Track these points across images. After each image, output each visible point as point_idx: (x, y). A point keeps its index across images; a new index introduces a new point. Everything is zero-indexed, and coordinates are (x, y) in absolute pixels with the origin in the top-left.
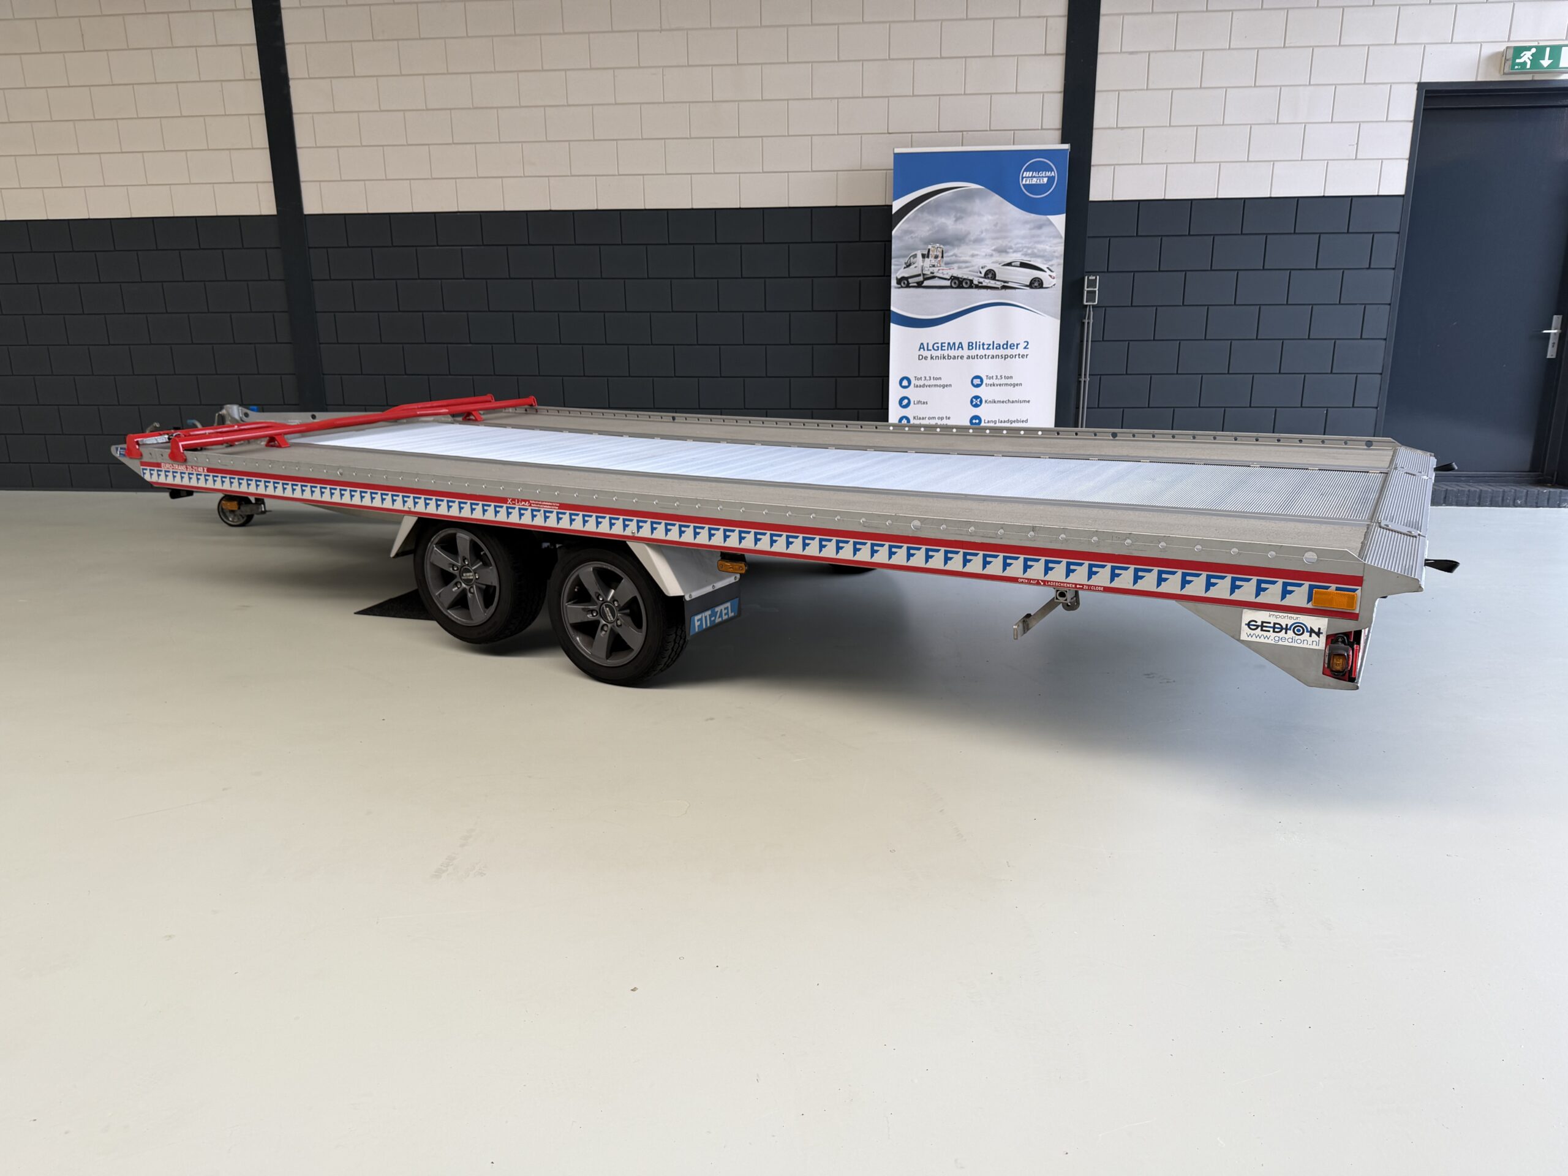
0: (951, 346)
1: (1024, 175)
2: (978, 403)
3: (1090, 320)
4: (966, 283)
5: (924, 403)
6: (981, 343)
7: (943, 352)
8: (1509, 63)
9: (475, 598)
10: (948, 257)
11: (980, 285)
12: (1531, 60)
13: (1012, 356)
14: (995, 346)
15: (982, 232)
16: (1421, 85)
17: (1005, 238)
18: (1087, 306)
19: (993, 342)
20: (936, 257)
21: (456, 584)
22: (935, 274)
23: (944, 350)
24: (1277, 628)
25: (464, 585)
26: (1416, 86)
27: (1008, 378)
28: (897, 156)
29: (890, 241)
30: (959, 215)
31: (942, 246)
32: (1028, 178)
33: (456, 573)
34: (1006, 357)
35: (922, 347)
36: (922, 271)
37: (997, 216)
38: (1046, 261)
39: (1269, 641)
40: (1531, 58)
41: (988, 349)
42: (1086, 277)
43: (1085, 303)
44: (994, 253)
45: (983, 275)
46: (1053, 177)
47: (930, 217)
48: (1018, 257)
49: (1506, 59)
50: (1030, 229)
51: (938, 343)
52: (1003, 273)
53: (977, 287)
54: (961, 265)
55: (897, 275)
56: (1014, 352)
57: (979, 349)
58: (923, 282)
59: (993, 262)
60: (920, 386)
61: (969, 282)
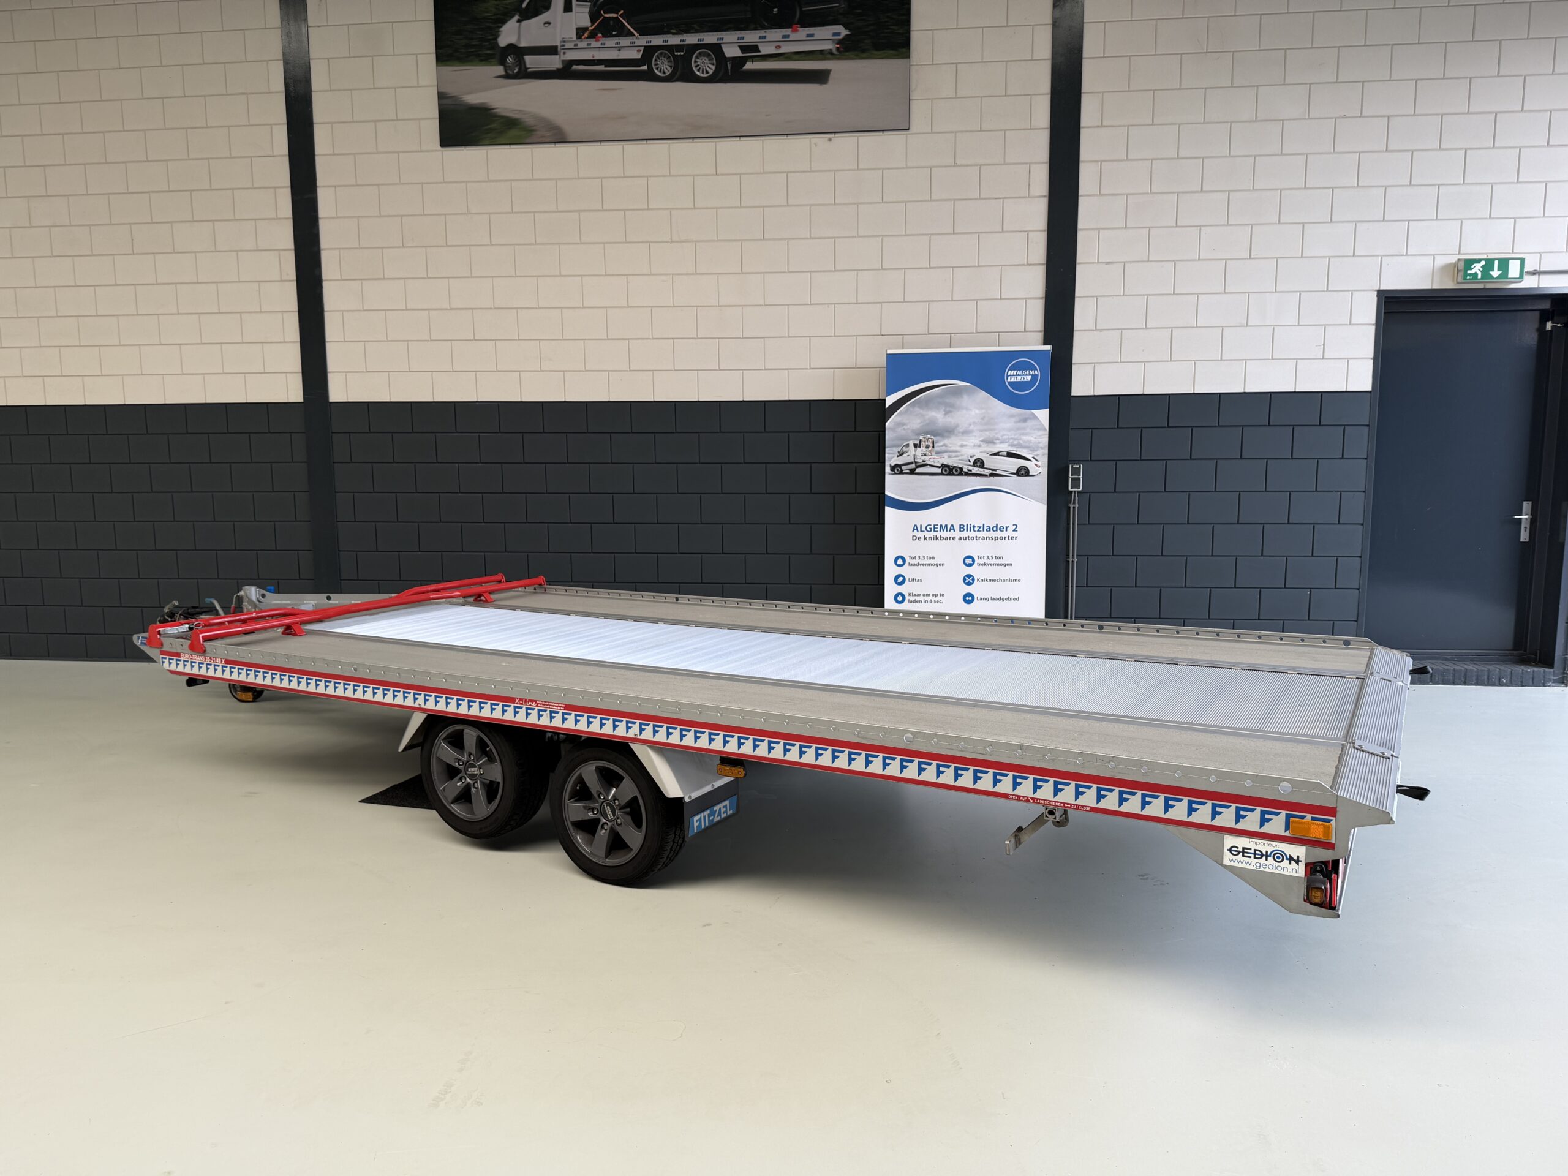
0: (943, 528)
1: (1009, 374)
2: (971, 581)
3: (1075, 505)
4: (956, 471)
5: (918, 581)
6: (972, 526)
7: (935, 534)
8: (1461, 274)
9: (478, 793)
10: (938, 446)
11: (970, 472)
12: (1481, 271)
13: (1001, 538)
14: (985, 528)
15: (970, 425)
16: (1380, 293)
17: (994, 429)
18: (1072, 491)
19: (984, 525)
20: (927, 447)
21: (461, 779)
22: (927, 462)
23: (937, 531)
24: (1258, 854)
25: (468, 780)
26: (1376, 293)
27: (998, 558)
28: (890, 357)
29: (884, 431)
30: (948, 409)
31: (932, 437)
32: (1013, 376)
33: (462, 768)
34: (996, 539)
35: (915, 528)
36: (915, 459)
37: (984, 411)
38: (1031, 451)
39: (1251, 867)
40: (1481, 269)
41: (978, 531)
42: (1071, 466)
43: (1070, 489)
44: (982, 443)
45: (972, 463)
46: (1037, 375)
47: (921, 411)
48: (1005, 447)
49: (1458, 271)
50: (1016, 422)
51: (930, 525)
52: (990, 462)
53: (967, 474)
54: (950, 454)
55: (891, 462)
56: (1004, 534)
57: (970, 531)
58: (915, 469)
59: (981, 452)
60: (915, 565)
61: (958, 470)
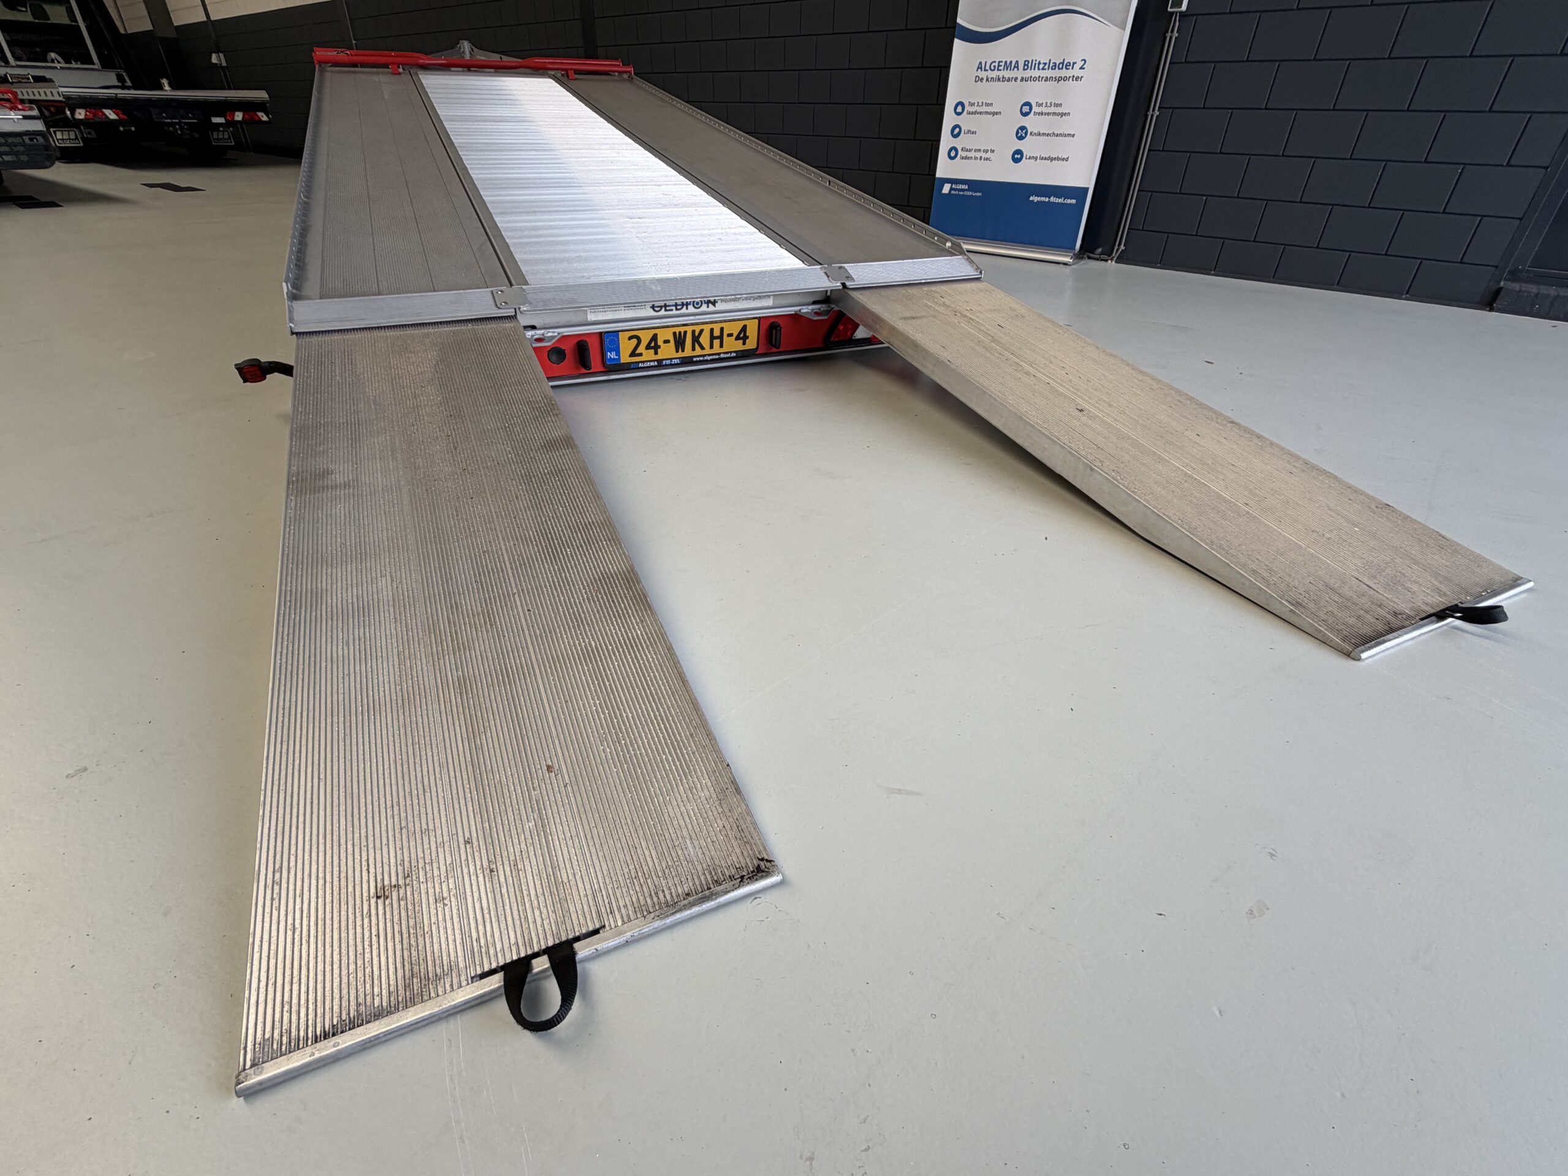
0: (1008, 66)
2: (1023, 135)
3: (1173, 34)
5: (974, 133)
6: (1037, 62)
7: (999, 73)
13: (1065, 79)
14: (1051, 65)
18: (1172, 13)
19: (1050, 60)
23: (1001, 70)
27: (1057, 106)
34: (1059, 80)
35: (980, 67)
41: (1043, 69)
43: (1170, 10)
51: (995, 62)
56: (1069, 73)
57: (1035, 69)
60: (972, 113)
